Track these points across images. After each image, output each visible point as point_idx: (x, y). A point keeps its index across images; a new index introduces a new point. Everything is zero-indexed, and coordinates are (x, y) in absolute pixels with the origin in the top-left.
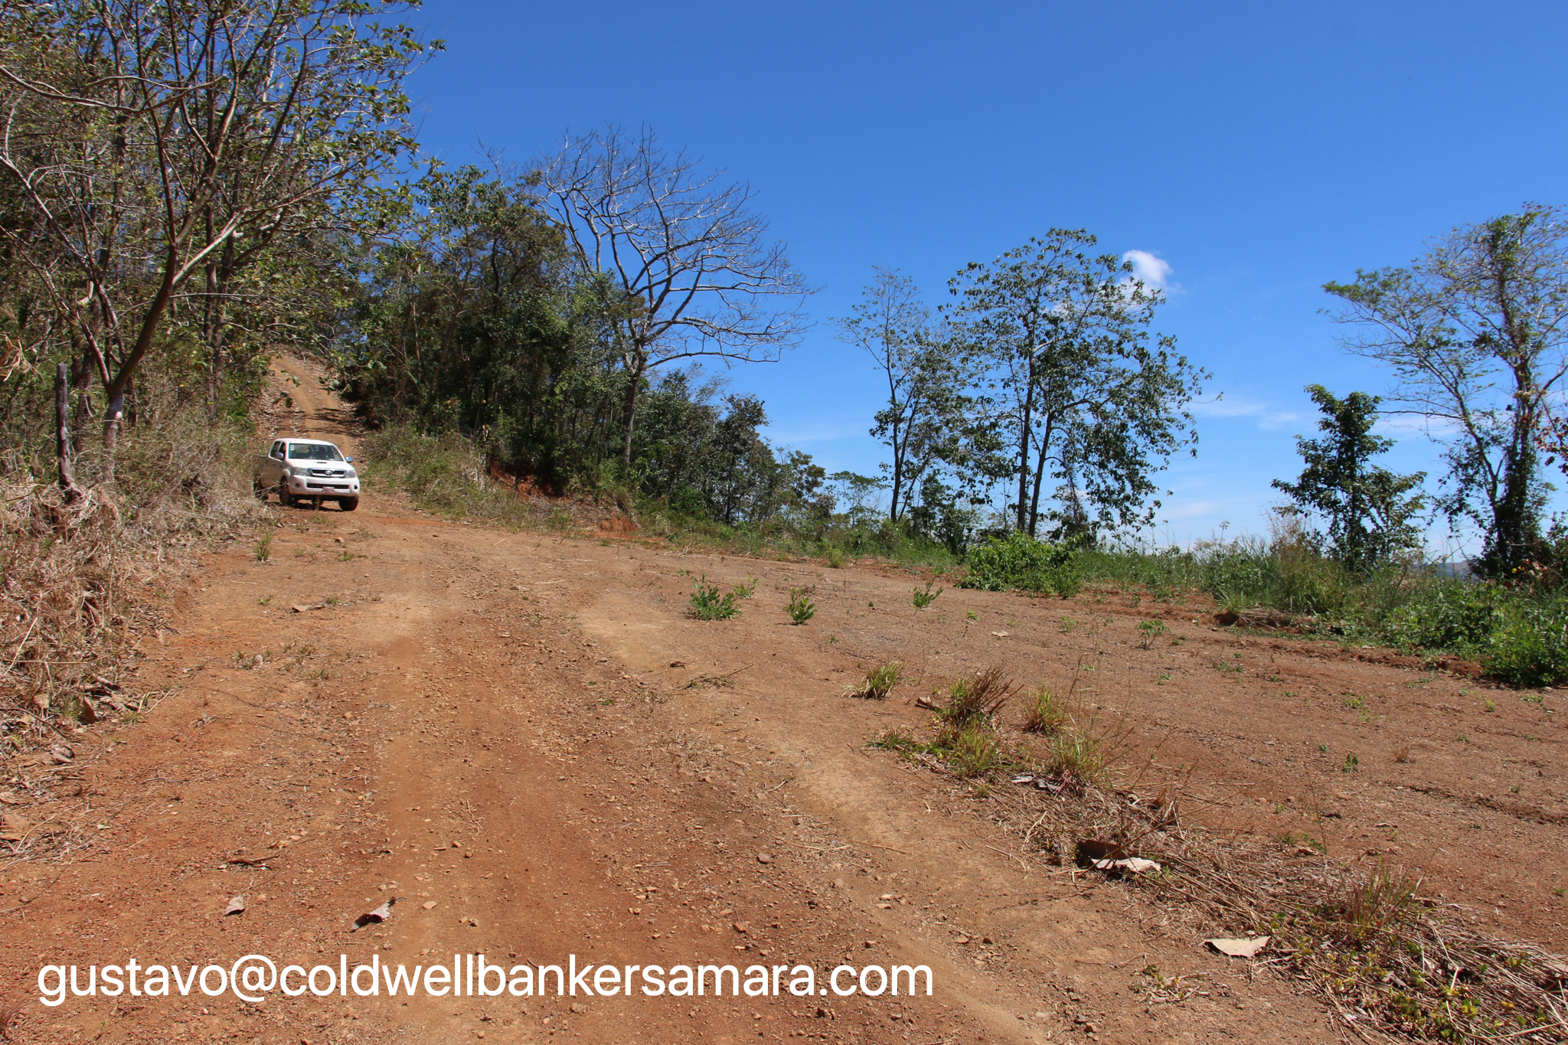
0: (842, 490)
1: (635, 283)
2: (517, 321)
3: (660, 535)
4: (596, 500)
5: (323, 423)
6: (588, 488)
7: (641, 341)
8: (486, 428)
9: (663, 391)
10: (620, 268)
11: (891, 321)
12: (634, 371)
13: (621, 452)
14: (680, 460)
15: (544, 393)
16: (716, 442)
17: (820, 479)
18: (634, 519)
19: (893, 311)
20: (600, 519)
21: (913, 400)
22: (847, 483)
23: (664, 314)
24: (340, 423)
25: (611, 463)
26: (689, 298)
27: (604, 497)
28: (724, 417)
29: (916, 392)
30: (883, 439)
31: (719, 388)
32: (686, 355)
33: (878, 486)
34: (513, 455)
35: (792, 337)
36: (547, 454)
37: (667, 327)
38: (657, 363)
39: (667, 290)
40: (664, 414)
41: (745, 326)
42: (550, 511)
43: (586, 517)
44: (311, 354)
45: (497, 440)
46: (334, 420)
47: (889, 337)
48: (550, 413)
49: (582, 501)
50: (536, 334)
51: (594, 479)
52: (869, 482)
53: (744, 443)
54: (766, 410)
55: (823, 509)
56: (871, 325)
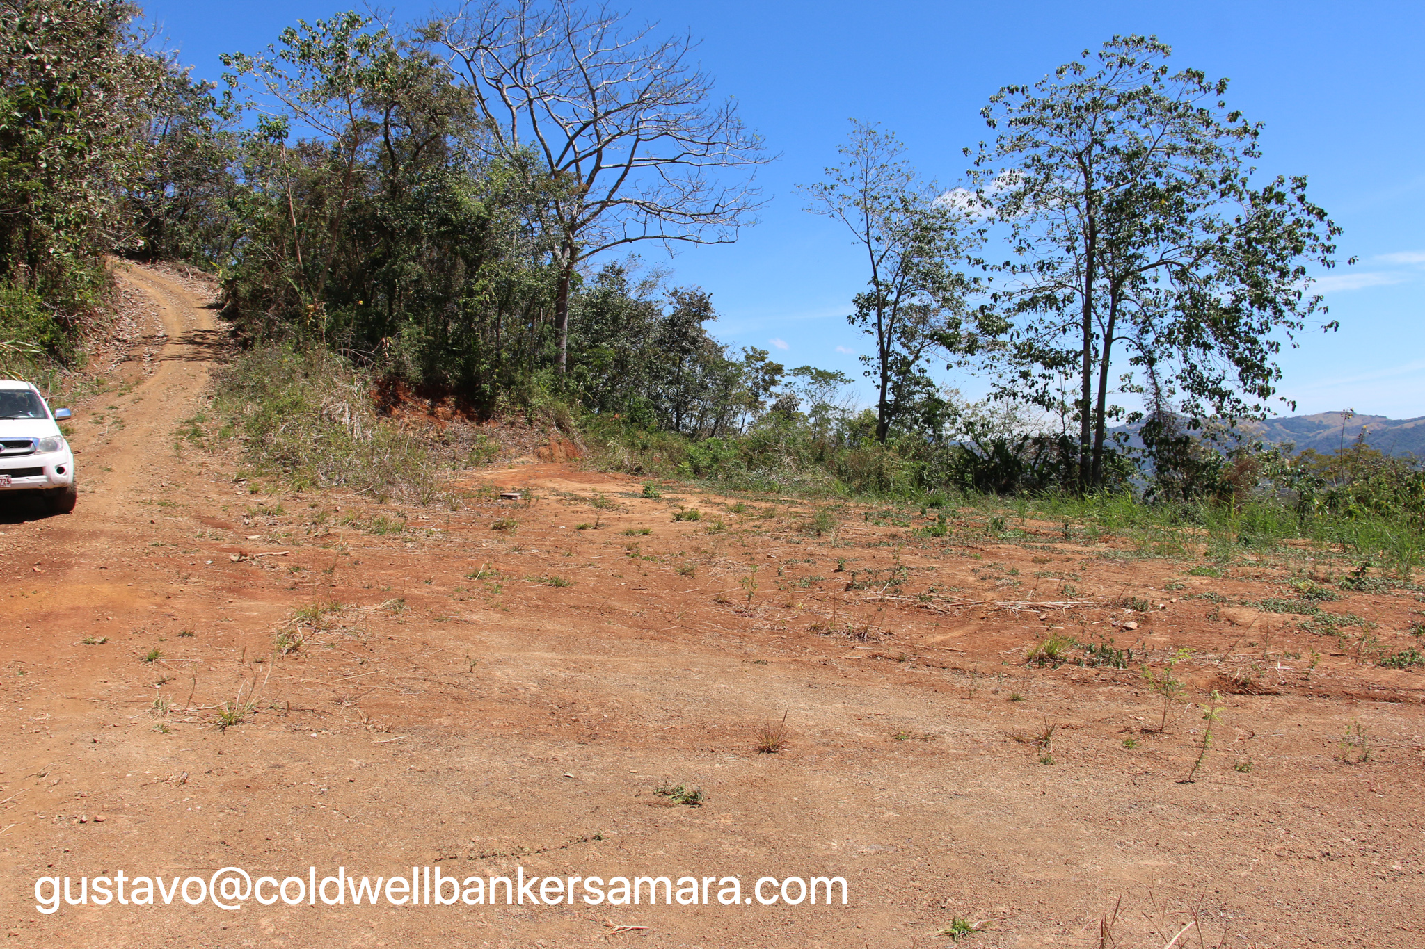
0: (802, 386)
1: (560, 160)
2: (420, 206)
3: (618, 468)
4: (530, 421)
5: (187, 349)
6: (519, 407)
7: (573, 227)
8: (388, 341)
9: (599, 287)
10: (541, 139)
11: (869, 186)
12: (565, 264)
13: (555, 360)
14: (621, 363)
15: (459, 295)
16: (660, 342)
17: (777, 377)
18: (577, 441)
19: (872, 174)
20: (536, 446)
21: (899, 279)
22: (808, 378)
23: (598, 192)
24: (209, 346)
25: (545, 375)
26: (624, 174)
27: (540, 416)
28: (668, 312)
29: (905, 268)
30: (864, 327)
31: (660, 282)
32: (626, 240)
33: (841, 380)
34: (424, 373)
35: (744, 217)
36: (468, 368)
37: (602, 209)
38: (591, 253)
39: (597, 168)
40: (603, 314)
41: (689, 207)
42: (473, 440)
43: (519, 444)
44: (197, 270)
45: (401, 355)
46: (201, 344)
47: (867, 203)
48: (469, 318)
49: (512, 424)
50: (445, 221)
51: (525, 395)
52: (833, 376)
53: (694, 341)
54: (714, 303)
55: (786, 410)
56: (847, 191)
